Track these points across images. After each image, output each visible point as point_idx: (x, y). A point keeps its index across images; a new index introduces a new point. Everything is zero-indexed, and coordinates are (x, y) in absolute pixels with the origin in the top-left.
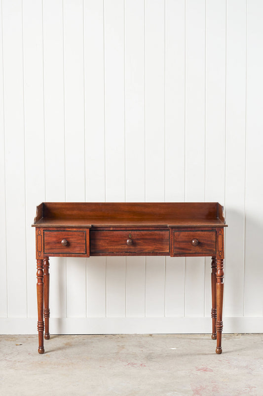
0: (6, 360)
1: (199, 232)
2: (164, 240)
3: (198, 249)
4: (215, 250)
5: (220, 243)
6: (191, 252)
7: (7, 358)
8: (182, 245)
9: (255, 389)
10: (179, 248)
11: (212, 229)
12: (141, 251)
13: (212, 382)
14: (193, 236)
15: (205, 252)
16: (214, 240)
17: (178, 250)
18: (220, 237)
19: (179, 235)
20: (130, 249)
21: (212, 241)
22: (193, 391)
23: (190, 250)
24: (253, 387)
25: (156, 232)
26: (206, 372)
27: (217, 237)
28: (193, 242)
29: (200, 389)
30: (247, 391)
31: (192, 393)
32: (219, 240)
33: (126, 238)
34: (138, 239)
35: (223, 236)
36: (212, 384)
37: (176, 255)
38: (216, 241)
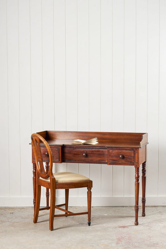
0: (9, 221)
1: (124, 151)
2: (105, 155)
3: (123, 161)
4: (133, 162)
5: (136, 158)
6: (119, 162)
7: (9, 220)
8: (114, 158)
9: (153, 238)
10: (112, 160)
11: (132, 149)
12: (92, 161)
13: (128, 234)
14: (120, 153)
15: (127, 163)
16: (133, 155)
17: (112, 161)
18: (137, 154)
19: (112, 152)
20: (86, 159)
21: (131, 156)
22: (117, 239)
23: (119, 161)
24: (151, 237)
25: (101, 150)
26: (125, 228)
27: (134, 154)
28: (120, 156)
29: (121, 238)
30: (148, 239)
31: (117, 240)
32: (136, 156)
33: (83, 153)
34: (90, 154)
35: (138, 153)
36: (128, 235)
37: (110, 164)
38: (134, 157)
